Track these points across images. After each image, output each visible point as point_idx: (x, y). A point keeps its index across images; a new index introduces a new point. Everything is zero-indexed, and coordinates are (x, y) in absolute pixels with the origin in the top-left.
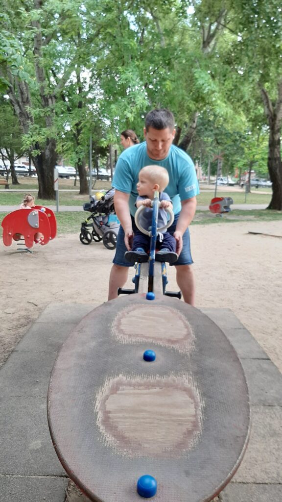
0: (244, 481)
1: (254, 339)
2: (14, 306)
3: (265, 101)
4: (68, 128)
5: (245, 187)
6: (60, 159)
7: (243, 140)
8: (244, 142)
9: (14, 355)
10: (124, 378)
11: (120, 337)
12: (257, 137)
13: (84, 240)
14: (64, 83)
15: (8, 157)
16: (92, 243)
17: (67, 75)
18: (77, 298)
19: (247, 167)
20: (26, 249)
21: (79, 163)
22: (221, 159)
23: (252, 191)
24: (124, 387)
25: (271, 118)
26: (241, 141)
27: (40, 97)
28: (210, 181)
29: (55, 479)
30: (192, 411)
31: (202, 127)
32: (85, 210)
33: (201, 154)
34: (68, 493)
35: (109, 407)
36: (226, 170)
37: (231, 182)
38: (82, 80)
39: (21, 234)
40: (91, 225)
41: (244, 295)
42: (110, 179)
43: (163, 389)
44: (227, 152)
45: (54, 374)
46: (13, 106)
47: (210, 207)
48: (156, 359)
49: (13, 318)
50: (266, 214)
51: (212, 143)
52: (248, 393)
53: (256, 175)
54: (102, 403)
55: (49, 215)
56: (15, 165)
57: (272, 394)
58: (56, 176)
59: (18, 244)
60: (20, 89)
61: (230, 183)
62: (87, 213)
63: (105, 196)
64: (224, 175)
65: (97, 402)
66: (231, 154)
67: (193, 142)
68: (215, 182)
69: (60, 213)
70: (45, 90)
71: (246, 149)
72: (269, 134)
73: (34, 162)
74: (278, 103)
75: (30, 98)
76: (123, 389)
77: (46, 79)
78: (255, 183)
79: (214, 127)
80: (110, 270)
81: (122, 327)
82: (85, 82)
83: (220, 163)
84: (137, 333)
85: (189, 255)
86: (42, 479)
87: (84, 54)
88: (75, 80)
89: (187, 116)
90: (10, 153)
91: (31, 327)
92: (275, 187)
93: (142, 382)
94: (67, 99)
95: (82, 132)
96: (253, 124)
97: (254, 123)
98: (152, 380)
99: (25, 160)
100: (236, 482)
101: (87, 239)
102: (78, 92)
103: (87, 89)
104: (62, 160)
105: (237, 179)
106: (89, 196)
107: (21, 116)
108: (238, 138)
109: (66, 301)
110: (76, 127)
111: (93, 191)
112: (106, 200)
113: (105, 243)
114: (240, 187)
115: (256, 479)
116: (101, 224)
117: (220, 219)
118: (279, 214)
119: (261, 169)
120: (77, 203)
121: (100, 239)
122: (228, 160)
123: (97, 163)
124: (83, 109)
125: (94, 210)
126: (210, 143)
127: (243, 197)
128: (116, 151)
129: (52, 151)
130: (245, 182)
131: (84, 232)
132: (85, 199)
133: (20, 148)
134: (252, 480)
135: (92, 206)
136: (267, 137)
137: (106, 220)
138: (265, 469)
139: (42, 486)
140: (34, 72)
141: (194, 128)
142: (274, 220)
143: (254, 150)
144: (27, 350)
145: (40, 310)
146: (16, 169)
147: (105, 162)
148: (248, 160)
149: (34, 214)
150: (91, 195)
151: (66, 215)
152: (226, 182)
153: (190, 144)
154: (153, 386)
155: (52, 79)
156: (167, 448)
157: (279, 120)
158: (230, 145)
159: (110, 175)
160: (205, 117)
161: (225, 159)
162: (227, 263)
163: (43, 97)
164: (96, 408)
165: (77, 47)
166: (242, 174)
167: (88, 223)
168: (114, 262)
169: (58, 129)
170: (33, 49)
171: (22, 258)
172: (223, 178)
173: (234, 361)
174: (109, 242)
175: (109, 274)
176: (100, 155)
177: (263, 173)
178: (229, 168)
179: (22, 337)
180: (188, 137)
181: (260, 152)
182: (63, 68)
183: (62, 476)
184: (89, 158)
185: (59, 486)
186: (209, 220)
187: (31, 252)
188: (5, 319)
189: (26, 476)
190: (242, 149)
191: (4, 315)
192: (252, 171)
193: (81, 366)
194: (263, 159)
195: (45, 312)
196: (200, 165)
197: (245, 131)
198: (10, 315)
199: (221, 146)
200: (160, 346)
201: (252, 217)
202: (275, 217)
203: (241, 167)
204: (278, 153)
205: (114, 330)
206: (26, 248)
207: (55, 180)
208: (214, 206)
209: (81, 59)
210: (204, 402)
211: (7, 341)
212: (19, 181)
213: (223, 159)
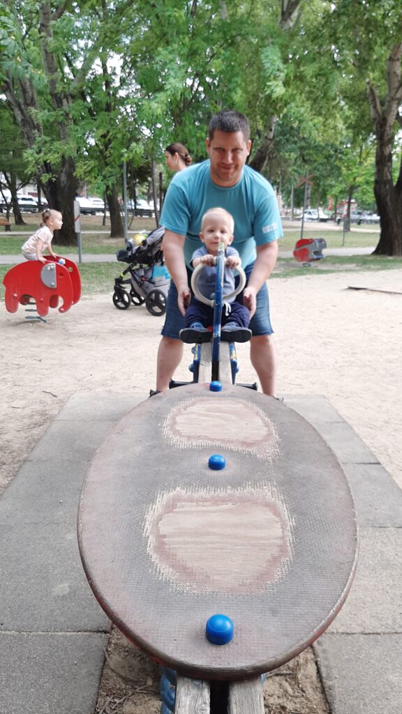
0: (349, 631)
1: (358, 436)
2: (24, 398)
3: (370, 99)
4: (92, 142)
5: (342, 223)
6: (82, 188)
7: (340, 156)
8: (341, 159)
9: (27, 466)
10: (184, 492)
11: (175, 439)
12: (359, 150)
13: (119, 304)
14: (85, 75)
15: (7, 185)
16: (130, 307)
17: (88, 62)
18: (111, 385)
19: (346, 195)
20: (38, 318)
21: (108, 192)
22: (308, 184)
23: (352, 229)
24: (184, 503)
25: (379, 122)
26: (337, 157)
27: (49, 97)
28: (294, 215)
29: (90, 636)
30: (278, 531)
31: (281, 137)
32: (119, 260)
33: (281, 176)
34: (109, 655)
35: (164, 530)
36: (317, 199)
37: (323, 216)
38: (109, 71)
39: (31, 297)
40: (128, 282)
41: (343, 375)
42: (154, 214)
43: (238, 504)
44: (317, 174)
45: (86, 489)
46: (12, 110)
47: (295, 253)
48: (226, 467)
49: (23, 414)
50: (371, 262)
51: (296, 160)
52: (353, 508)
53: (358, 206)
54: (153, 525)
55: (70, 269)
56: (18, 196)
57: (383, 511)
58: (77, 212)
59: (26, 310)
60: (22, 86)
61: (321, 217)
62: (122, 265)
63: (148, 240)
64: (313, 207)
65: (147, 523)
66: (322, 176)
67: (269, 159)
68: (302, 216)
69: (84, 265)
70: (57, 85)
71: (344, 168)
72: (376, 147)
73: (45, 192)
74: (389, 102)
75: (37, 98)
76: (183, 507)
77: (59, 70)
78: (357, 217)
79: (299, 138)
80: (158, 346)
81: (178, 427)
82: (115, 74)
83: (308, 189)
84: (198, 435)
85: (267, 321)
86: (70, 636)
87: (112, 32)
88: (100, 71)
89: (261, 122)
90: (10, 179)
91: (49, 427)
92: (384, 223)
93: (208, 496)
94: (89, 99)
95: (111, 146)
96: (354, 133)
97: (356, 131)
98: (221, 493)
99: (31, 189)
100: (338, 632)
101: (123, 301)
102: (104, 88)
103: (117, 84)
104: (85, 188)
105: (331, 213)
106: (123, 240)
107: (24, 125)
108: (332, 153)
109: (97, 390)
110: (103, 140)
111: (129, 232)
112: (149, 246)
113: (149, 308)
114: (336, 224)
115: (364, 627)
116: (142, 280)
117: (308, 270)
118: (389, 261)
119: (365, 198)
120: (108, 250)
121: (142, 302)
122: (318, 185)
123: (135, 192)
124: (112, 114)
125: (131, 260)
126: (293, 161)
127: (340, 238)
128: (161, 174)
129: (70, 175)
130: (343, 216)
131: (119, 292)
132: (119, 244)
133: (23, 172)
134: (359, 630)
135: (130, 254)
136: (374, 151)
137: (149, 275)
138: (376, 614)
139: (71, 645)
140: (40, 59)
141: (270, 139)
142: (382, 269)
143: (355, 170)
144: (44, 459)
145: (62, 403)
146: (20, 202)
147: (146, 191)
148: (347, 184)
149: (49, 268)
150: (127, 238)
151: (93, 267)
152: (315, 217)
153: (266, 162)
154: (224, 501)
155: (67, 70)
156: (245, 581)
157: (390, 126)
158: (321, 164)
159: (153, 208)
160: (285, 123)
161: (314, 184)
162: (319, 332)
163: (54, 95)
164: (145, 530)
165: (101, 22)
166: (338, 205)
167: (124, 279)
168: (163, 333)
169: (77, 143)
170: (39, 26)
171: (32, 330)
172: (311, 211)
173: (333, 467)
174: (154, 306)
175: (157, 351)
176: (137, 180)
177: (367, 202)
178: (320, 198)
179: (37, 441)
180: (262, 152)
181: (363, 173)
182: (82, 53)
183: (99, 632)
184: (123, 184)
185: (96, 646)
186: (294, 271)
187: (45, 321)
188: (12, 416)
189: (50, 633)
190: (339, 169)
191: (11, 410)
192: (353, 201)
193: (123, 477)
194: (367, 183)
195: (68, 405)
196: (280, 193)
197: (342, 143)
198: (19, 411)
199: (310, 165)
200: (231, 451)
201: (352, 266)
202: (385, 266)
203: (337, 194)
204: (388, 174)
205: (167, 431)
206: (38, 315)
207: (75, 217)
208: (301, 250)
209: (107, 39)
210: (293, 520)
211: (16, 447)
212: (24, 219)
213: (312, 183)
